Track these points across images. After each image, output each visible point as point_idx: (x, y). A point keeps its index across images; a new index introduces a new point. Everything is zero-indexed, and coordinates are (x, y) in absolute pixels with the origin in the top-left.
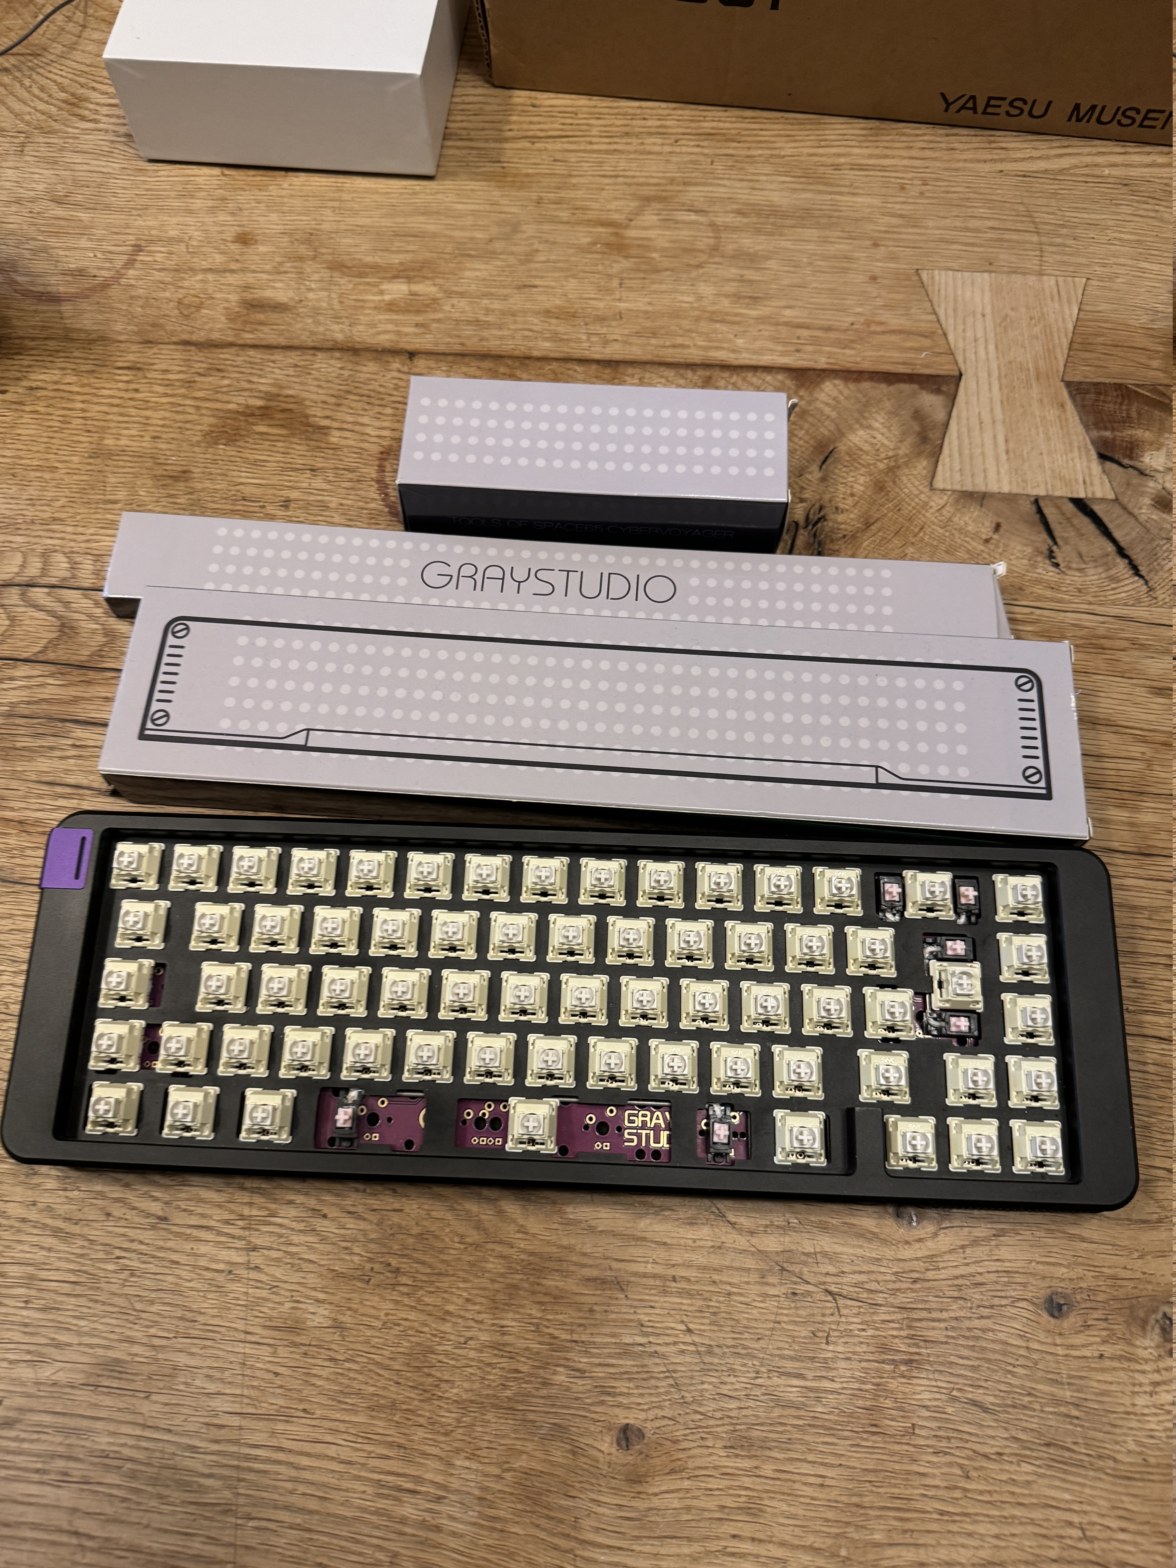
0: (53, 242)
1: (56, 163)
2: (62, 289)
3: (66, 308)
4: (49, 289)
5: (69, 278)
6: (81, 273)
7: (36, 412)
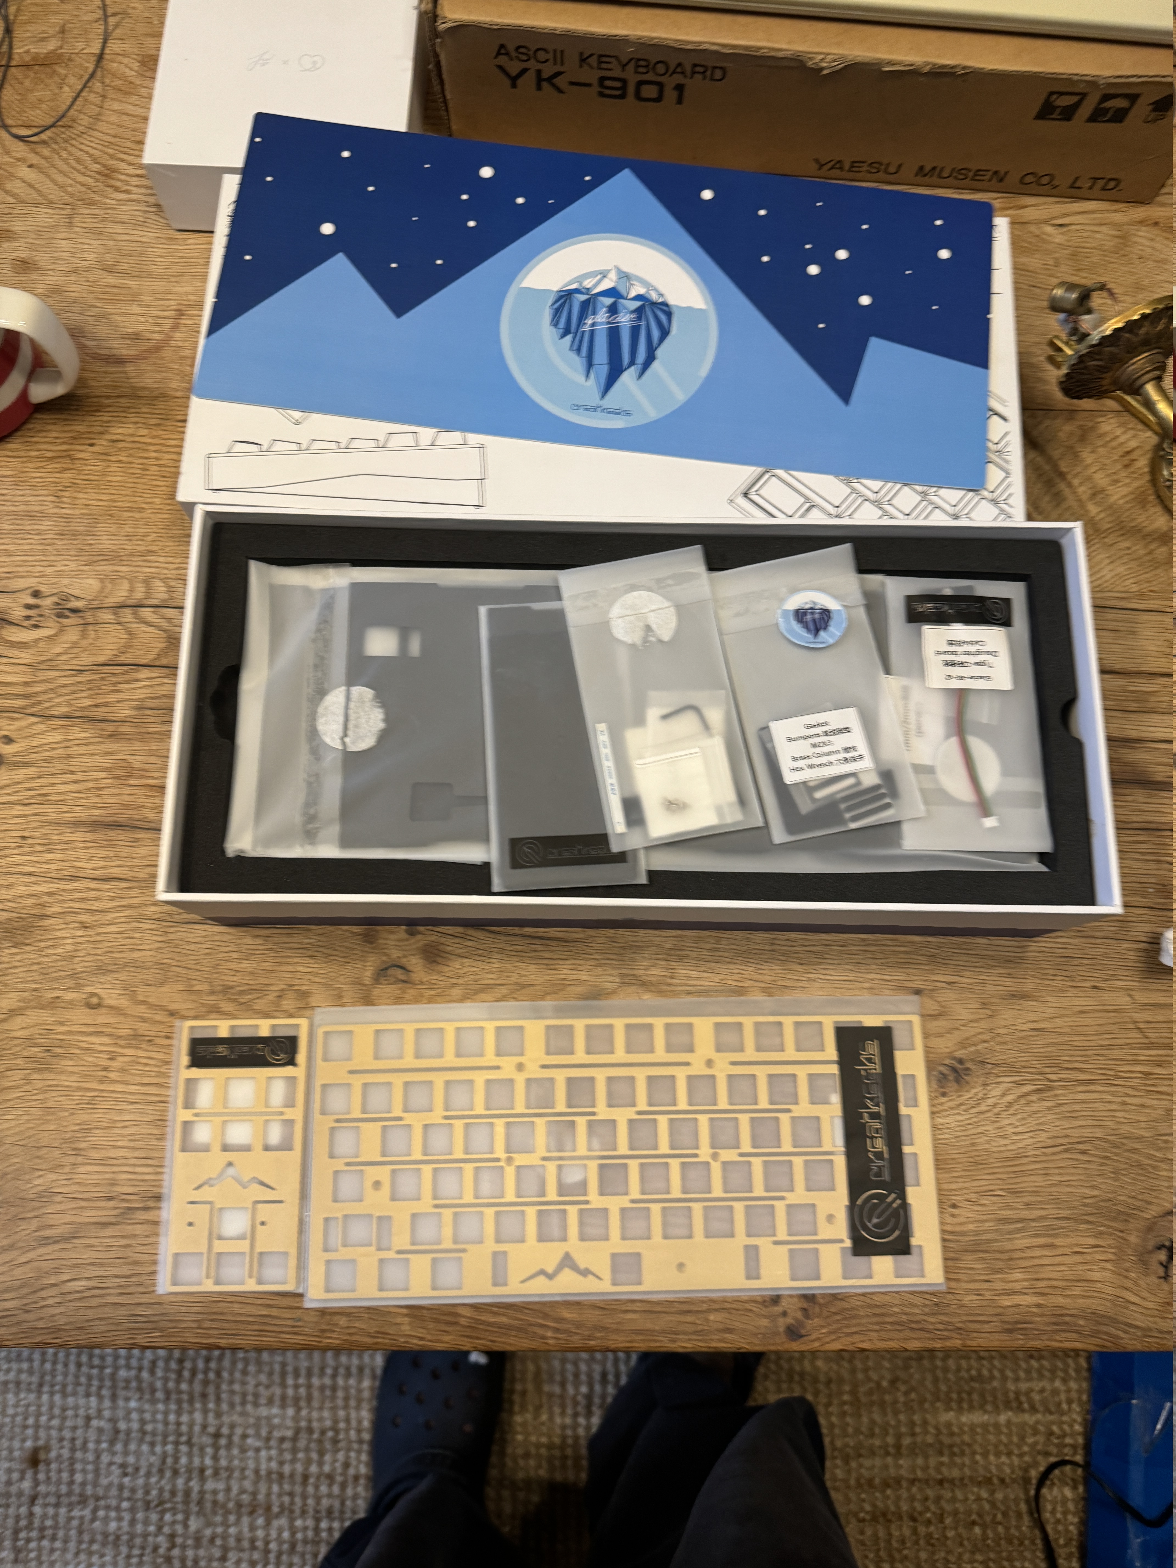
0: (109, 308)
1: (100, 233)
2: (124, 352)
3: (129, 368)
4: (114, 352)
5: (128, 342)
6: (136, 337)
7: (120, 461)
